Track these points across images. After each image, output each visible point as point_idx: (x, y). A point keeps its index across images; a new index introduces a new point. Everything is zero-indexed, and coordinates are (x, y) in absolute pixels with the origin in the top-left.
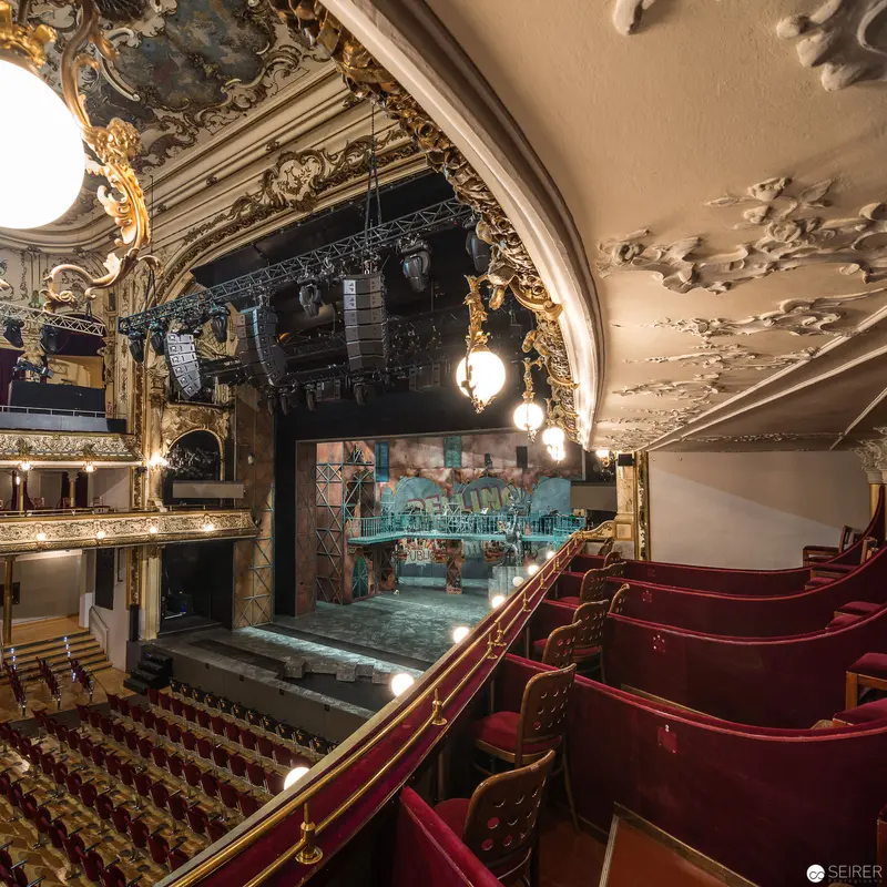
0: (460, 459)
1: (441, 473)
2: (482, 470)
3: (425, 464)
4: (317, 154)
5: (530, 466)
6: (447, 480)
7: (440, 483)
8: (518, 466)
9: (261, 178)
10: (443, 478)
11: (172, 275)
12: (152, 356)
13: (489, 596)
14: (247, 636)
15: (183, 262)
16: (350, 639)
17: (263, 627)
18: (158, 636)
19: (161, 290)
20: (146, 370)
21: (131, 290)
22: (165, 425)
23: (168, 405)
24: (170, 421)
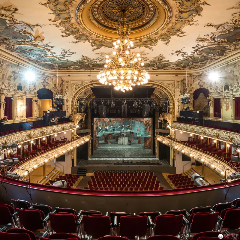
2: (115, 119)
11: (84, 87)
12: (75, 102)
13: (118, 143)
14: (93, 160)
15: (88, 85)
16: (111, 156)
17: (91, 158)
18: (77, 165)
19: (80, 89)
20: (73, 106)
21: (70, 87)
22: (77, 118)
23: (77, 113)
24: (78, 117)
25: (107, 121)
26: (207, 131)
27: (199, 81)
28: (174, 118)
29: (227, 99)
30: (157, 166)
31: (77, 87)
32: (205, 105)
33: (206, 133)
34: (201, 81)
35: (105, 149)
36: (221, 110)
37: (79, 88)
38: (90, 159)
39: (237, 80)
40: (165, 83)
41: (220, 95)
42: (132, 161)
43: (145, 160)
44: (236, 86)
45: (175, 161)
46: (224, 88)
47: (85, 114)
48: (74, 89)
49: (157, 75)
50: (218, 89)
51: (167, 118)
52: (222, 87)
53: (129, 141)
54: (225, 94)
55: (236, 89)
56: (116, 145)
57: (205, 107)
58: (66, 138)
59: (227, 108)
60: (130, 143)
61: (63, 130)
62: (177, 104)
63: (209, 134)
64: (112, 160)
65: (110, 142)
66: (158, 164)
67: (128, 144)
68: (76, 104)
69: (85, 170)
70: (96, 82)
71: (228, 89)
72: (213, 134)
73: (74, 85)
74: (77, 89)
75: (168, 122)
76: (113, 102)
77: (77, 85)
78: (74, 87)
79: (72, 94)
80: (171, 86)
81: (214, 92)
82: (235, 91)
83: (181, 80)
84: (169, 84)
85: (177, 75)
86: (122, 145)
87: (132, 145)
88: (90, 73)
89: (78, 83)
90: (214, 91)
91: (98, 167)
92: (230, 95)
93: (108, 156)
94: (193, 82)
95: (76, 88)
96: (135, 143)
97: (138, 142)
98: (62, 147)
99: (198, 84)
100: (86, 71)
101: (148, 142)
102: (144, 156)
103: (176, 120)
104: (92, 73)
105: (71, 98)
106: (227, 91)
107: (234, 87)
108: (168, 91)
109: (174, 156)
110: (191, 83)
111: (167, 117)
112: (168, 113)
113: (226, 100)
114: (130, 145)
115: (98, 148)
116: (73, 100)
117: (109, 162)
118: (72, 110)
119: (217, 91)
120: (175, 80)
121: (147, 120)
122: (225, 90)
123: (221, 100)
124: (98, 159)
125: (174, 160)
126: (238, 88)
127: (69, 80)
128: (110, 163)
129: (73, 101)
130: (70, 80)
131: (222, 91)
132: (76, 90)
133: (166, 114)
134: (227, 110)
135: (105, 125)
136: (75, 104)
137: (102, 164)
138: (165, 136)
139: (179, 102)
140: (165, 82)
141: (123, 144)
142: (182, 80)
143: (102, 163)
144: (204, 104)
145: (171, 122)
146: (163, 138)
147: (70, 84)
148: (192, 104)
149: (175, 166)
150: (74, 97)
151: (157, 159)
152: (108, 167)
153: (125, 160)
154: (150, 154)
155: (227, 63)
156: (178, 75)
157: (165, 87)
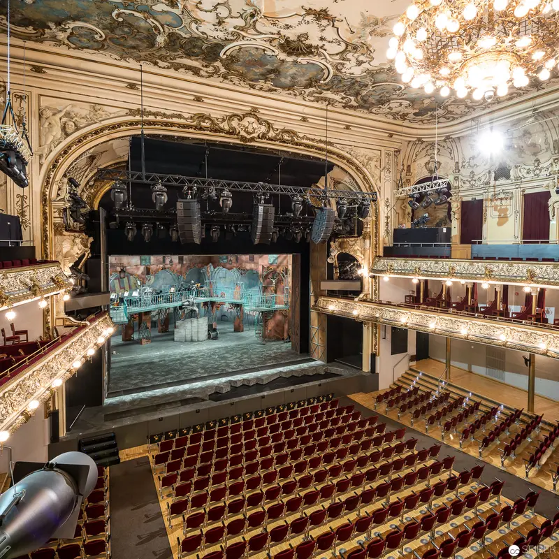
0: (150, 259)
1: (138, 269)
2: (161, 266)
3: (128, 263)
4: (268, 124)
5: (184, 262)
6: (142, 273)
7: (138, 276)
8: (179, 263)
9: (230, 114)
10: (139, 273)
11: (102, 130)
12: (55, 188)
13: (175, 339)
14: (124, 403)
15: (119, 125)
16: (183, 378)
17: (111, 395)
18: (68, 430)
19: (85, 137)
20: (50, 200)
21: (35, 121)
22: (65, 250)
23: (65, 233)
24: (71, 247)
25: (135, 272)
26: (495, 269)
27: (427, 159)
28: (376, 248)
29: (501, 199)
30: (329, 380)
31: (71, 125)
32: (440, 218)
33: (494, 273)
34: (431, 158)
35: (142, 359)
36: (485, 227)
37: (77, 128)
38: (107, 401)
39: (535, 154)
40: (361, 155)
41: (482, 192)
42: (258, 379)
43: (292, 371)
44: (532, 168)
45: (378, 359)
46: (493, 175)
47: (91, 240)
48: (57, 132)
49: (347, 128)
50: (476, 178)
51: (355, 251)
52: (490, 172)
53: (211, 329)
54: (496, 190)
55: (532, 174)
56: (171, 343)
57: (438, 221)
58: (25, 332)
59: (503, 219)
60: (213, 334)
61: (35, 294)
62: (384, 211)
63: (503, 274)
64: (195, 389)
65: (148, 338)
66: (328, 375)
67: (209, 337)
68: (60, 193)
69: (114, 442)
70: (151, 118)
71: (508, 177)
72: (515, 274)
73: (54, 115)
74: (69, 131)
75: (360, 260)
76: (226, 193)
77: (68, 114)
78: (57, 122)
79: (46, 151)
80: (373, 163)
81: (464, 185)
82: (526, 180)
83: (393, 150)
84: (370, 159)
85: (391, 135)
86: (192, 341)
87: (220, 339)
88: (137, 75)
89: (76, 110)
90: (464, 183)
91: (161, 420)
92: (511, 191)
93: (171, 378)
94: (415, 161)
95: (64, 128)
96: (224, 333)
97: (233, 330)
98: (38, 366)
99: (426, 164)
100: (123, 63)
101: (271, 324)
102: (278, 360)
103: (381, 254)
104: (146, 77)
105: (41, 165)
106: (502, 181)
107: (526, 171)
108: (364, 177)
109: (374, 346)
110: (409, 163)
111: (356, 247)
112: (359, 236)
113: (499, 202)
114: (215, 338)
115: (114, 363)
116: (49, 178)
117: (190, 396)
118: (46, 218)
119: (473, 182)
120: (382, 149)
121: (271, 264)
122: (496, 179)
123: (485, 204)
124: (141, 395)
125: (374, 356)
126: (538, 172)
127: (30, 89)
128: (195, 400)
129: (47, 182)
130: (35, 92)
131: (488, 183)
132: (67, 135)
133: (353, 239)
134: (500, 224)
135: (127, 286)
136: (58, 195)
137: (167, 407)
138: (352, 299)
139: (388, 206)
140: (358, 150)
141: (195, 338)
142: (397, 152)
143: (170, 404)
144: (438, 215)
145: (367, 259)
146: (346, 304)
147: (35, 108)
148: (410, 216)
149: (378, 371)
150: (55, 165)
151: (319, 362)
152: (198, 411)
153: (235, 382)
154: (288, 353)
155: (535, 110)
156: (394, 136)
157: (361, 165)
